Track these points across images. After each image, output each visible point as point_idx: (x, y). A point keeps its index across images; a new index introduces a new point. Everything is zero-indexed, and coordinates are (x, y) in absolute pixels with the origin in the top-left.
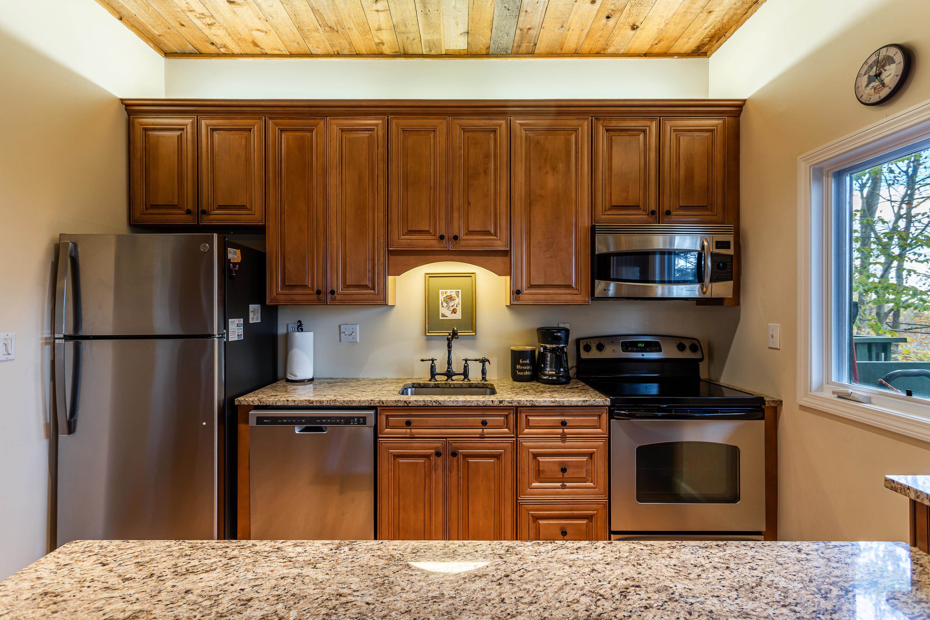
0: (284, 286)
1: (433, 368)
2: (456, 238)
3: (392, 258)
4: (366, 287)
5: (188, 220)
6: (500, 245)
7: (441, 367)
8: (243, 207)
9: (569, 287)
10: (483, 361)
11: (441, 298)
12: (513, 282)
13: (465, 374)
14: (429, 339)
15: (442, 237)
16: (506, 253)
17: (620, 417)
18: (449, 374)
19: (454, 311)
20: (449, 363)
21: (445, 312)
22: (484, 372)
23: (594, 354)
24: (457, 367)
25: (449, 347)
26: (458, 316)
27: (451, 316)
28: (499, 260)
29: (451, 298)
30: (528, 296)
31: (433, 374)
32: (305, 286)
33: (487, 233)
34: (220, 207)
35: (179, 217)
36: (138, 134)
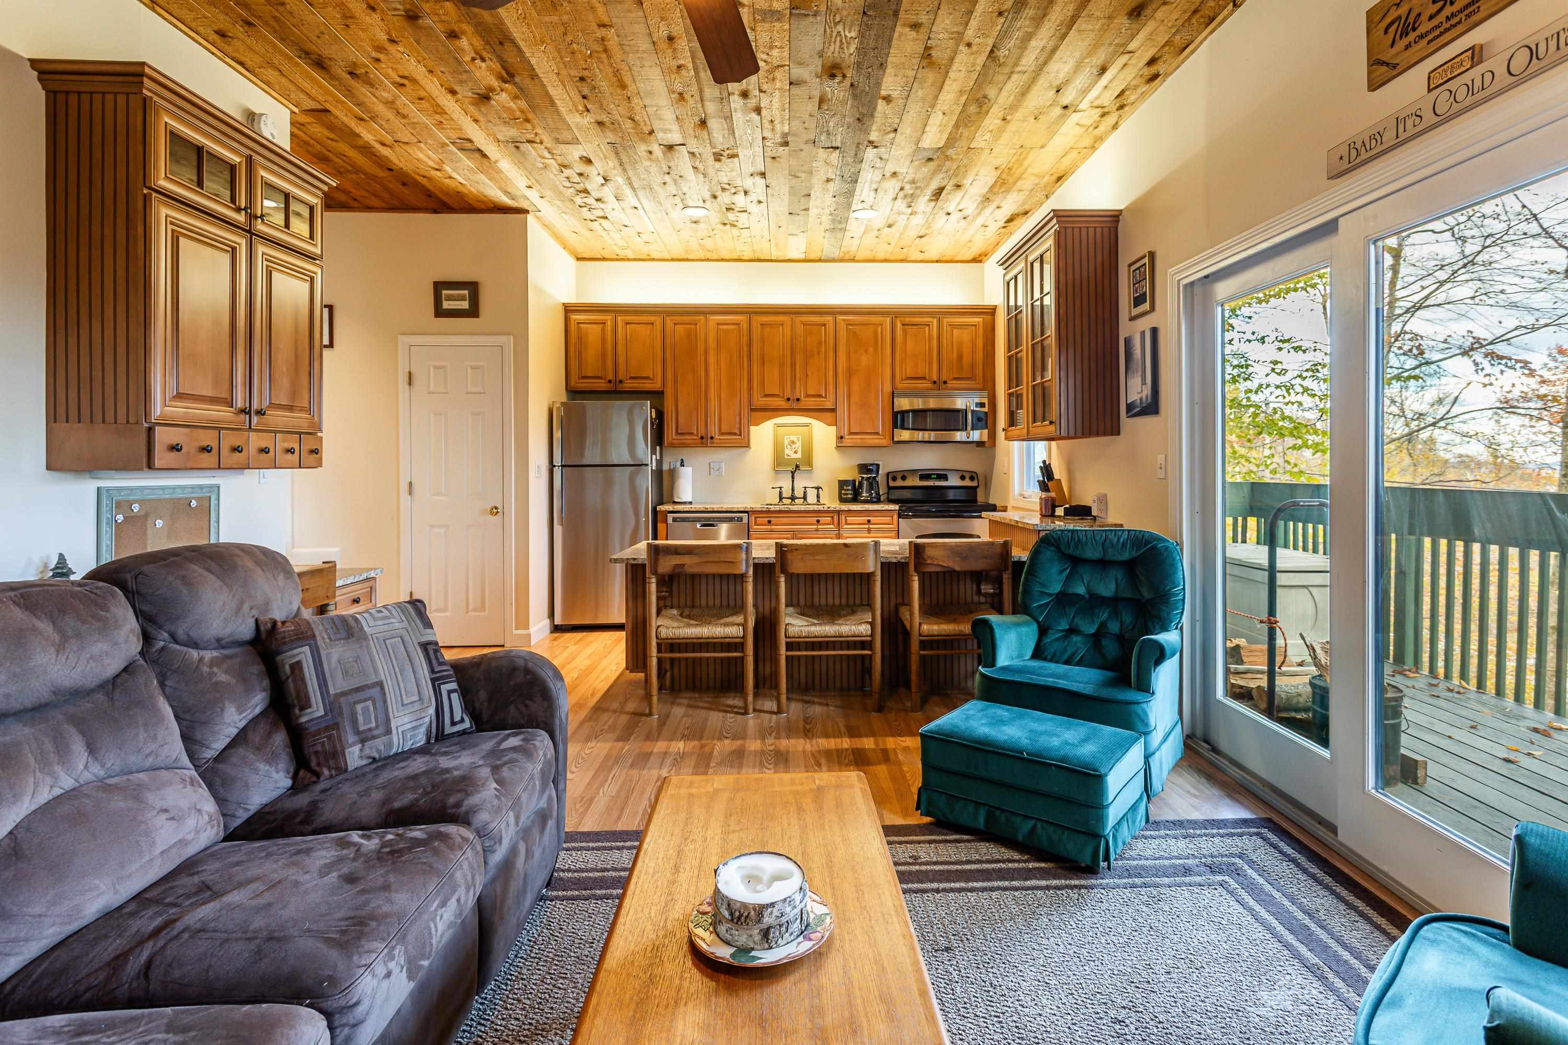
0: (677, 433)
1: (781, 493)
2: (798, 400)
3: (753, 413)
4: (735, 434)
5: (610, 387)
6: (828, 404)
7: (787, 493)
8: (648, 378)
9: (876, 433)
10: (818, 488)
11: (786, 443)
12: (838, 431)
13: (805, 498)
14: (777, 472)
15: (788, 399)
16: (833, 410)
17: (907, 517)
18: (793, 498)
19: (796, 452)
20: (793, 490)
21: (788, 452)
22: (818, 496)
23: (899, 483)
24: (799, 493)
25: (793, 478)
26: (799, 455)
27: (794, 456)
28: (829, 415)
29: (793, 442)
30: (848, 440)
31: (781, 498)
32: (692, 434)
33: (819, 396)
34: (632, 378)
35: (601, 385)
36: (573, 327)
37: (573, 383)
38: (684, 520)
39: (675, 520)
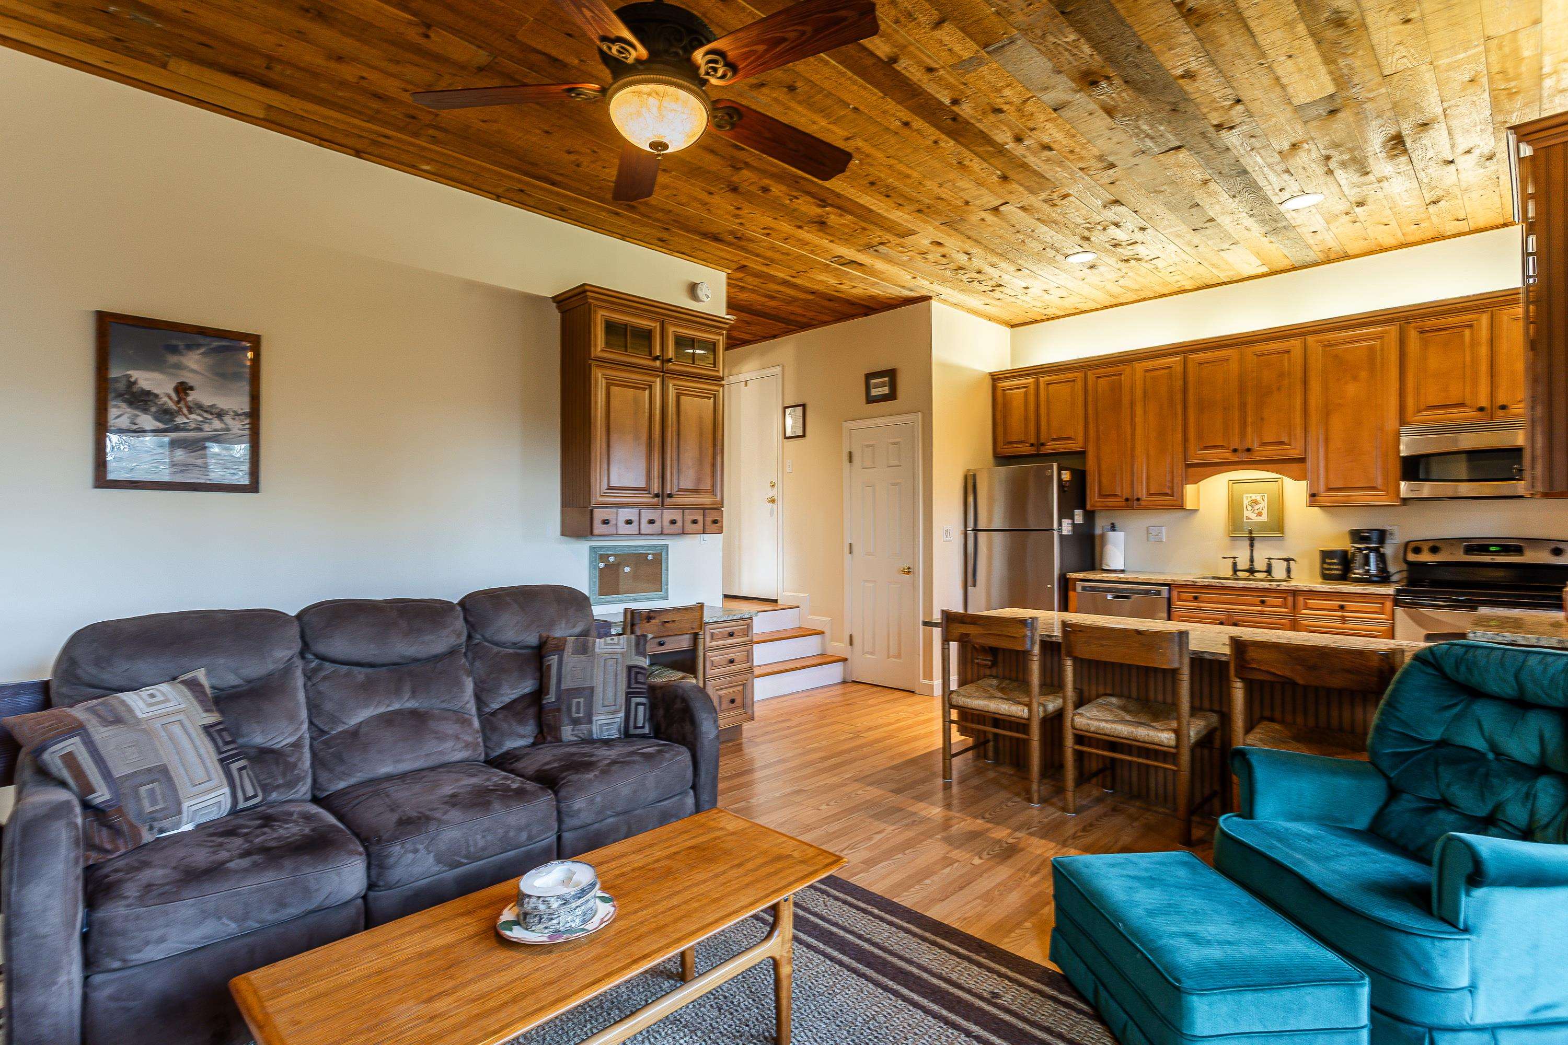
0: (1101, 496)
1: (1235, 565)
2: (1248, 450)
3: (1190, 470)
4: (1166, 494)
5: (1033, 451)
6: (1295, 453)
7: (1243, 563)
8: (1069, 438)
9: (1373, 488)
10: (1288, 560)
11: (1246, 502)
12: (1311, 486)
13: (1269, 571)
14: (1234, 539)
15: (1235, 451)
16: (1302, 460)
18: (1252, 571)
19: (1260, 514)
20: (1252, 560)
21: (1249, 514)
22: (1289, 570)
23: (1426, 557)
24: (1260, 564)
25: (1252, 546)
26: (1264, 518)
27: (1259, 519)
28: (1295, 466)
29: (1256, 502)
30: (1324, 498)
31: (1235, 570)
32: (1116, 496)
33: (1281, 443)
34: (1054, 440)
35: (1025, 449)
36: (999, 393)
37: (999, 449)
38: (1094, 589)
39: (1084, 588)
